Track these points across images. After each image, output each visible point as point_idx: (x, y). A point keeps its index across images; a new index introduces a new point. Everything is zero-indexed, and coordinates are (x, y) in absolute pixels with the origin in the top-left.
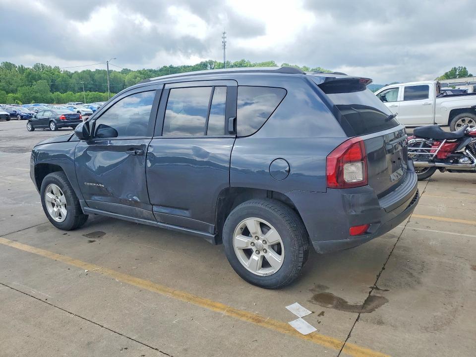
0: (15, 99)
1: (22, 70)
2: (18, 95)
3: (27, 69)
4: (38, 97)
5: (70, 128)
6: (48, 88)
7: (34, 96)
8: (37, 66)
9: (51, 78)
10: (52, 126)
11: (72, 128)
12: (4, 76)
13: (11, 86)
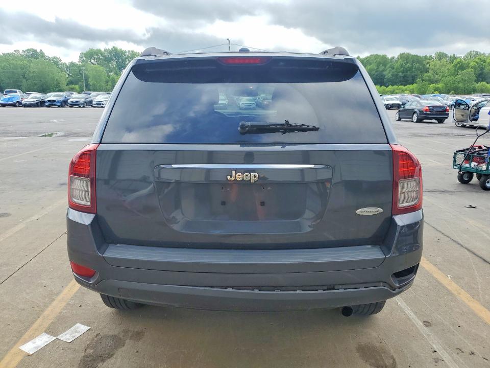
0: (436, 89)
1: (453, 58)
2: (440, 85)
3: (458, 58)
4: (459, 87)
5: (434, 121)
6: (474, 77)
7: (456, 87)
8: (470, 55)
9: (481, 66)
10: (415, 118)
11: (437, 122)
12: (433, 67)
13: (437, 76)
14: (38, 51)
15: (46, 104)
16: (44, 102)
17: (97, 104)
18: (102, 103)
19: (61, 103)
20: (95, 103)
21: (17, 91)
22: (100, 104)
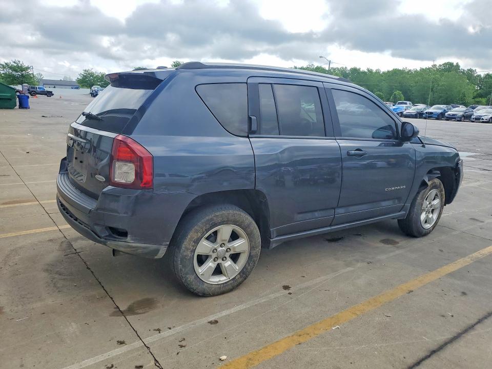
14: (455, 64)
15: (424, 116)
16: (423, 114)
17: (476, 119)
18: (483, 117)
19: (438, 115)
20: (474, 117)
21: (408, 102)
22: (479, 119)
